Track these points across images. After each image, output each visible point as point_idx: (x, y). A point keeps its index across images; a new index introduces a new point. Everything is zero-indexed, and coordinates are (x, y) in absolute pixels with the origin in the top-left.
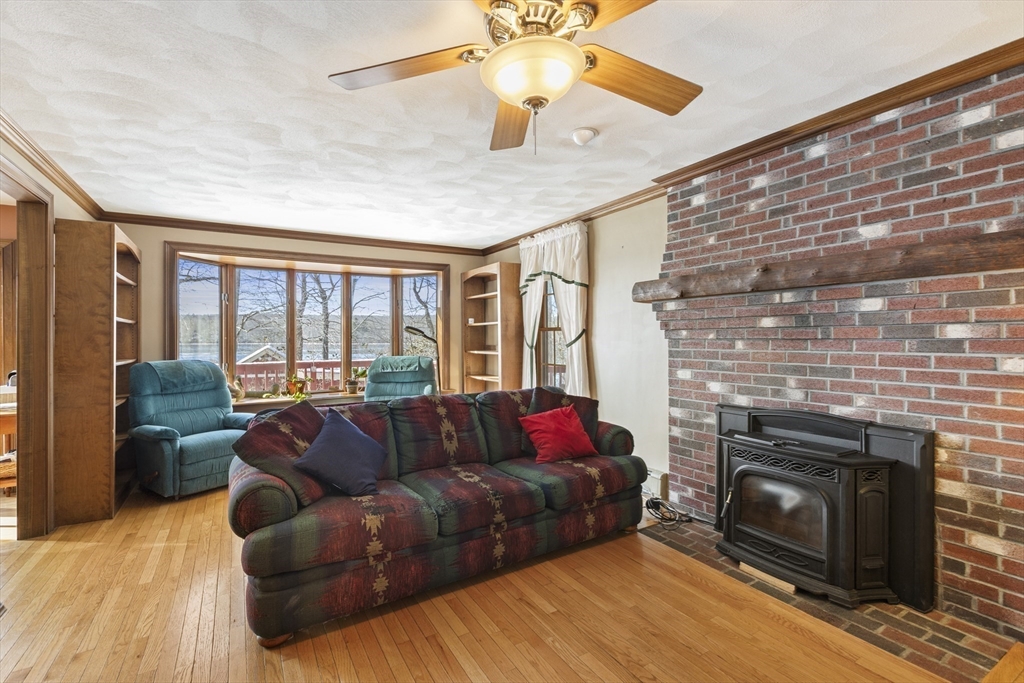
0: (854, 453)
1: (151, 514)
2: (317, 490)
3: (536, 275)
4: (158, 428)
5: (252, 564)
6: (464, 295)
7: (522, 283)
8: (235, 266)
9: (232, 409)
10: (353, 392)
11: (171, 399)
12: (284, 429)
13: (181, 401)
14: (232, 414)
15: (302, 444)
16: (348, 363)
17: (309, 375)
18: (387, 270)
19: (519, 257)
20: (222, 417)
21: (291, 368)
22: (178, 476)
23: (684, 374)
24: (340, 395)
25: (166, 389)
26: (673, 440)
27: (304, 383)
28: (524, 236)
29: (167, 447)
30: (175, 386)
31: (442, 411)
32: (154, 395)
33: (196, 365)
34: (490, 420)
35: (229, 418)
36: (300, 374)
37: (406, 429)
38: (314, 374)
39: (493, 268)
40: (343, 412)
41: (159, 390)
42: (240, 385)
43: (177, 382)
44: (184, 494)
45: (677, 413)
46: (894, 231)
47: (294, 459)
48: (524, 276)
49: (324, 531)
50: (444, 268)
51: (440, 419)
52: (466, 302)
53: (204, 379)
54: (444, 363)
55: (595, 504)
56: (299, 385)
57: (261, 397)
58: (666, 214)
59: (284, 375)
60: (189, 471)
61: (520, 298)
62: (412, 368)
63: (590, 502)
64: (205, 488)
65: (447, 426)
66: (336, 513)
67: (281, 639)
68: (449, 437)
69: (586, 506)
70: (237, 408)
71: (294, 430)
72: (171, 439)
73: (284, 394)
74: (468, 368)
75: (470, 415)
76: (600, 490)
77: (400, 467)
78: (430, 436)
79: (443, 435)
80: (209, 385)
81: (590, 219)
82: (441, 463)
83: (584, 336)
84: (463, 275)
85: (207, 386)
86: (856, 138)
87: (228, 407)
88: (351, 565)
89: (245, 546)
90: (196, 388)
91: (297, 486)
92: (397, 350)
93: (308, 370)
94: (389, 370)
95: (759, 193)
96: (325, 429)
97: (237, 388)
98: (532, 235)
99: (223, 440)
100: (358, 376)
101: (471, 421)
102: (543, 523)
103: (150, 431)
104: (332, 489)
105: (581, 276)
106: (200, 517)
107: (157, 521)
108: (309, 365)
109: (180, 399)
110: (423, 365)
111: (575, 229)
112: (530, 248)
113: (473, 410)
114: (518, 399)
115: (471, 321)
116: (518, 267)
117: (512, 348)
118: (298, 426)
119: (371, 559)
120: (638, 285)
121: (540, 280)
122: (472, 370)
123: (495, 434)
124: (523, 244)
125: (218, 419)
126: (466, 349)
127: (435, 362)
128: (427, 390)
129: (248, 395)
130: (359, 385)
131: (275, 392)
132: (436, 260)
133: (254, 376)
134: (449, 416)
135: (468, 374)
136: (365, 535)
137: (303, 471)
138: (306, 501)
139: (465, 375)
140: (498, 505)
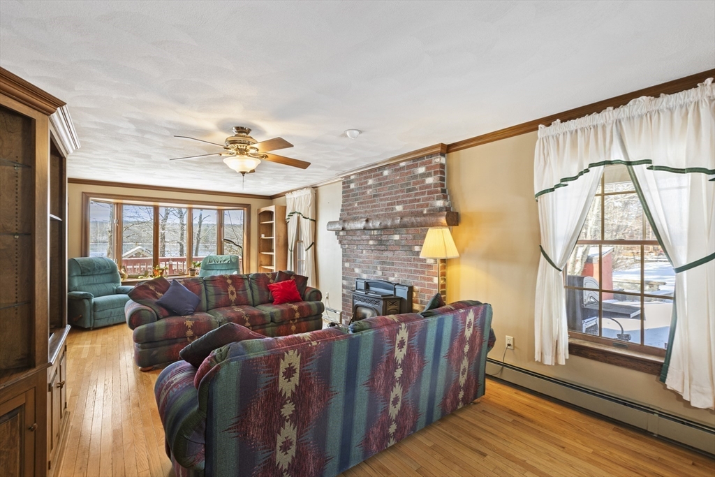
0: (392, 295)
1: (79, 335)
2: (166, 313)
3: (293, 213)
4: (82, 293)
5: (137, 339)
6: (259, 221)
7: (287, 217)
8: (122, 204)
9: (121, 284)
10: (193, 275)
11: (87, 278)
12: (151, 288)
13: (91, 279)
14: (121, 286)
15: (160, 294)
16: (190, 259)
17: (168, 266)
18: (216, 207)
19: (286, 203)
20: (115, 288)
21: (156, 262)
22: (92, 317)
23: (347, 265)
24: (185, 276)
25: (84, 273)
26: (343, 295)
27: (163, 270)
28: (288, 192)
29: (87, 302)
30: (89, 271)
31: (229, 281)
32: (78, 276)
33: (100, 260)
34: (255, 286)
35: (119, 289)
36: (162, 265)
37: (211, 290)
38: (171, 266)
39: (272, 208)
40: (180, 282)
41: (80, 273)
42: (125, 271)
43: (91, 270)
44: (95, 326)
45: (345, 283)
46: (404, 209)
47: (156, 300)
48: (288, 213)
49: (168, 326)
50: (248, 206)
51: (228, 285)
52: (260, 225)
53: (105, 267)
54: (247, 259)
55: (296, 321)
56: (160, 271)
57: (137, 278)
58: (341, 190)
59: (151, 266)
60: (99, 315)
61: (286, 224)
62: (226, 262)
63: (294, 320)
64: (107, 324)
65: (231, 288)
66: (174, 320)
67: (149, 368)
68: (232, 293)
69: (291, 322)
70: (123, 284)
71: (156, 289)
72: (89, 298)
73: (151, 276)
74: (261, 262)
75: (244, 284)
76: (297, 315)
77: (207, 307)
78: (222, 293)
79: (229, 292)
80: (108, 272)
81: (316, 187)
82: (228, 304)
83: (313, 246)
84: (259, 210)
85: (106, 272)
86: (395, 170)
87: (119, 283)
88: (180, 340)
89: (134, 333)
90: (101, 272)
91: (157, 310)
92: (221, 252)
93: (167, 263)
94: (213, 263)
95: (370, 187)
96: (170, 288)
97: (123, 272)
98: (292, 191)
99: (117, 300)
100: (195, 266)
101: (244, 286)
102: (270, 329)
103: (77, 294)
104: (172, 312)
105: (312, 216)
106: (106, 336)
107: (82, 338)
108: (168, 260)
109: (91, 278)
110: (233, 260)
111: (308, 192)
112: (291, 198)
113: (246, 281)
114: (270, 276)
115: (263, 236)
116: (285, 208)
117: (282, 252)
118: (157, 287)
119: (188, 338)
120: (329, 222)
121: (296, 216)
122: (263, 263)
123: (256, 293)
124: (288, 196)
125: (113, 289)
126: (259, 251)
127: (240, 257)
128: (235, 273)
129: (129, 277)
130: (196, 272)
131: (146, 275)
132: (244, 202)
133: (131, 267)
134: (232, 284)
135: (261, 265)
136: (186, 328)
137: (159, 304)
138: (161, 317)
139: (260, 265)
140: (247, 319)
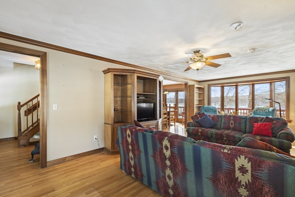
12: (198, 116)
30: (207, 110)
31: (232, 118)
32: (204, 112)
33: (211, 107)
34: (248, 123)
37: (223, 121)
47: (197, 120)
49: (193, 129)
50: (288, 78)
51: (231, 120)
62: (266, 111)
68: (232, 124)
77: (221, 128)
78: (227, 123)
79: (230, 123)
82: (228, 129)
85: (213, 111)
94: (258, 111)
119: (200, 136)
123: (248, 126)
137: (197, 122)
140: (225, 136)
